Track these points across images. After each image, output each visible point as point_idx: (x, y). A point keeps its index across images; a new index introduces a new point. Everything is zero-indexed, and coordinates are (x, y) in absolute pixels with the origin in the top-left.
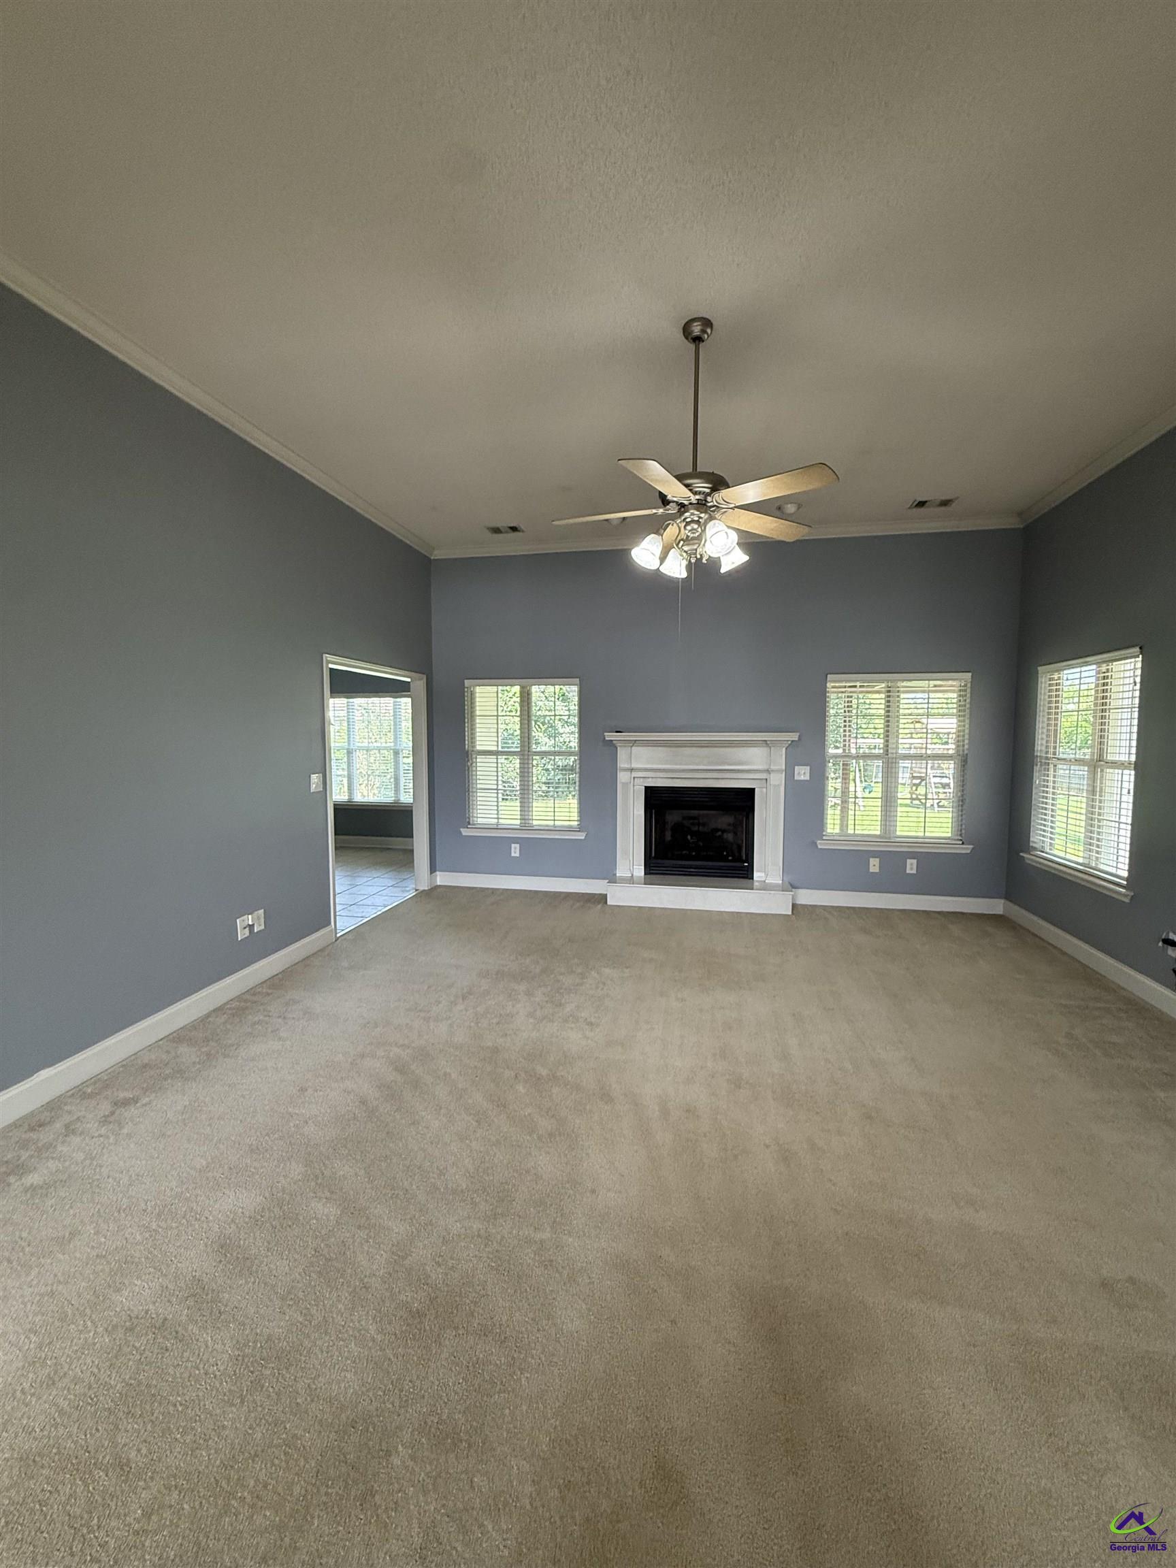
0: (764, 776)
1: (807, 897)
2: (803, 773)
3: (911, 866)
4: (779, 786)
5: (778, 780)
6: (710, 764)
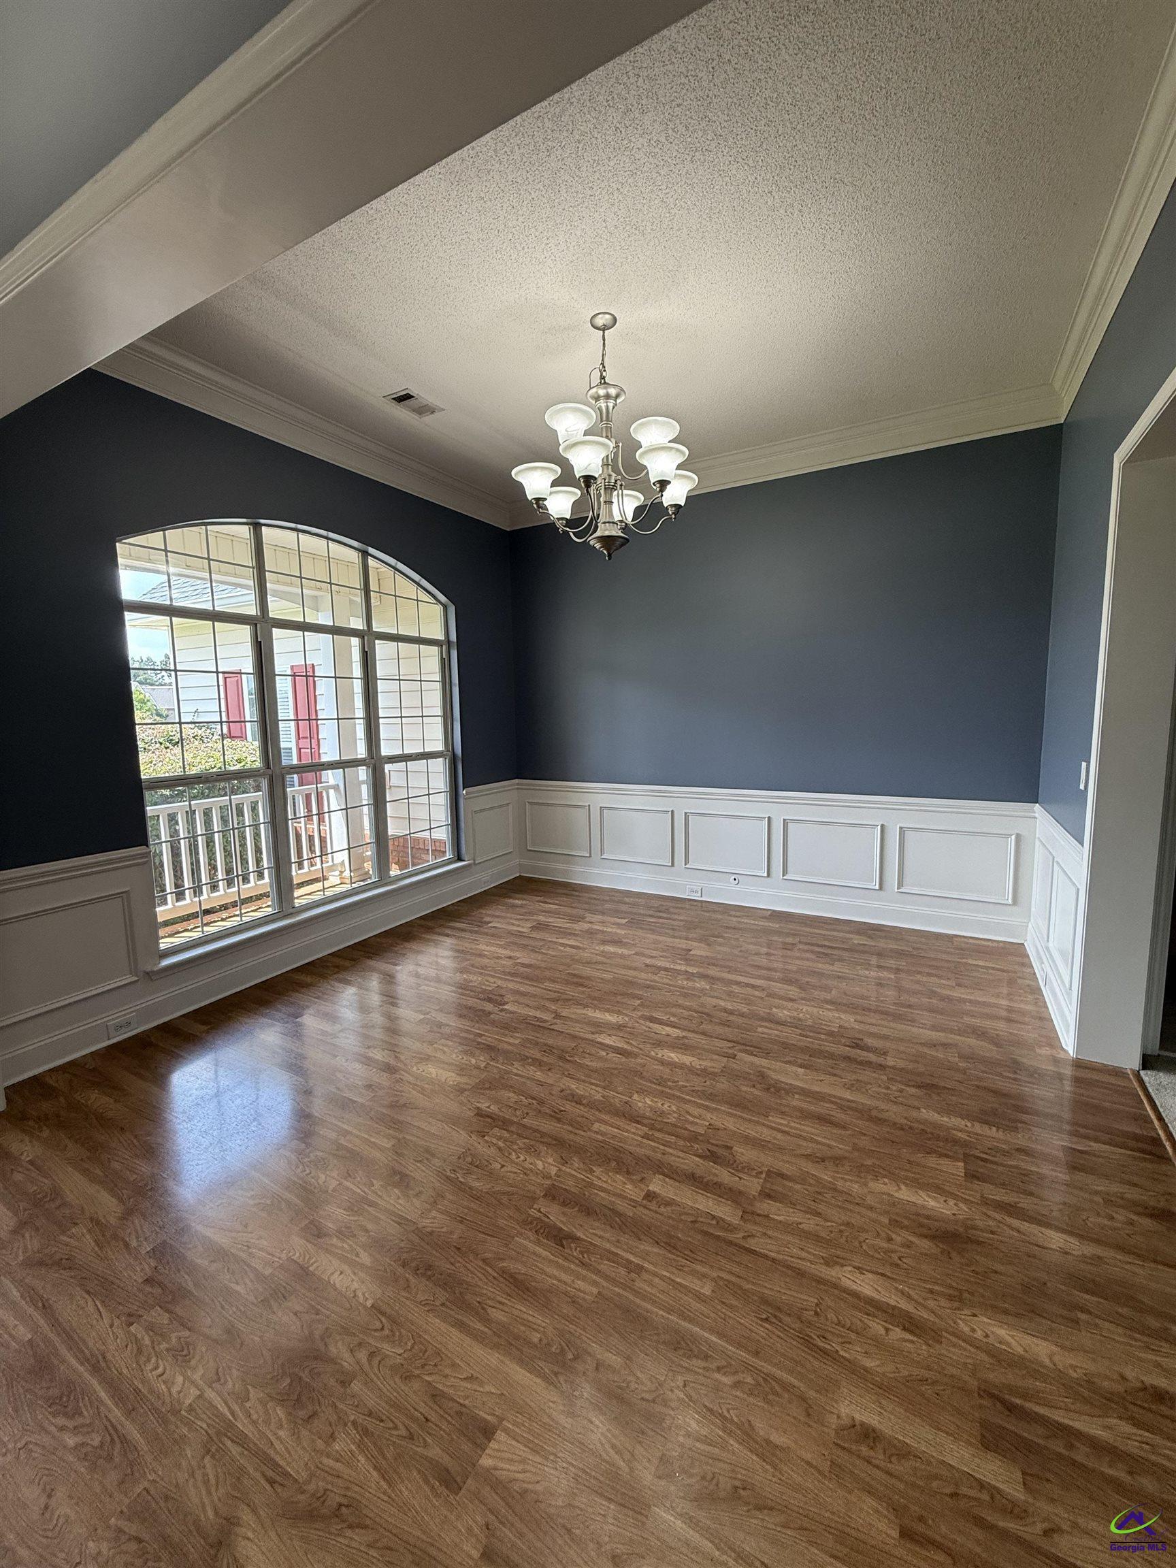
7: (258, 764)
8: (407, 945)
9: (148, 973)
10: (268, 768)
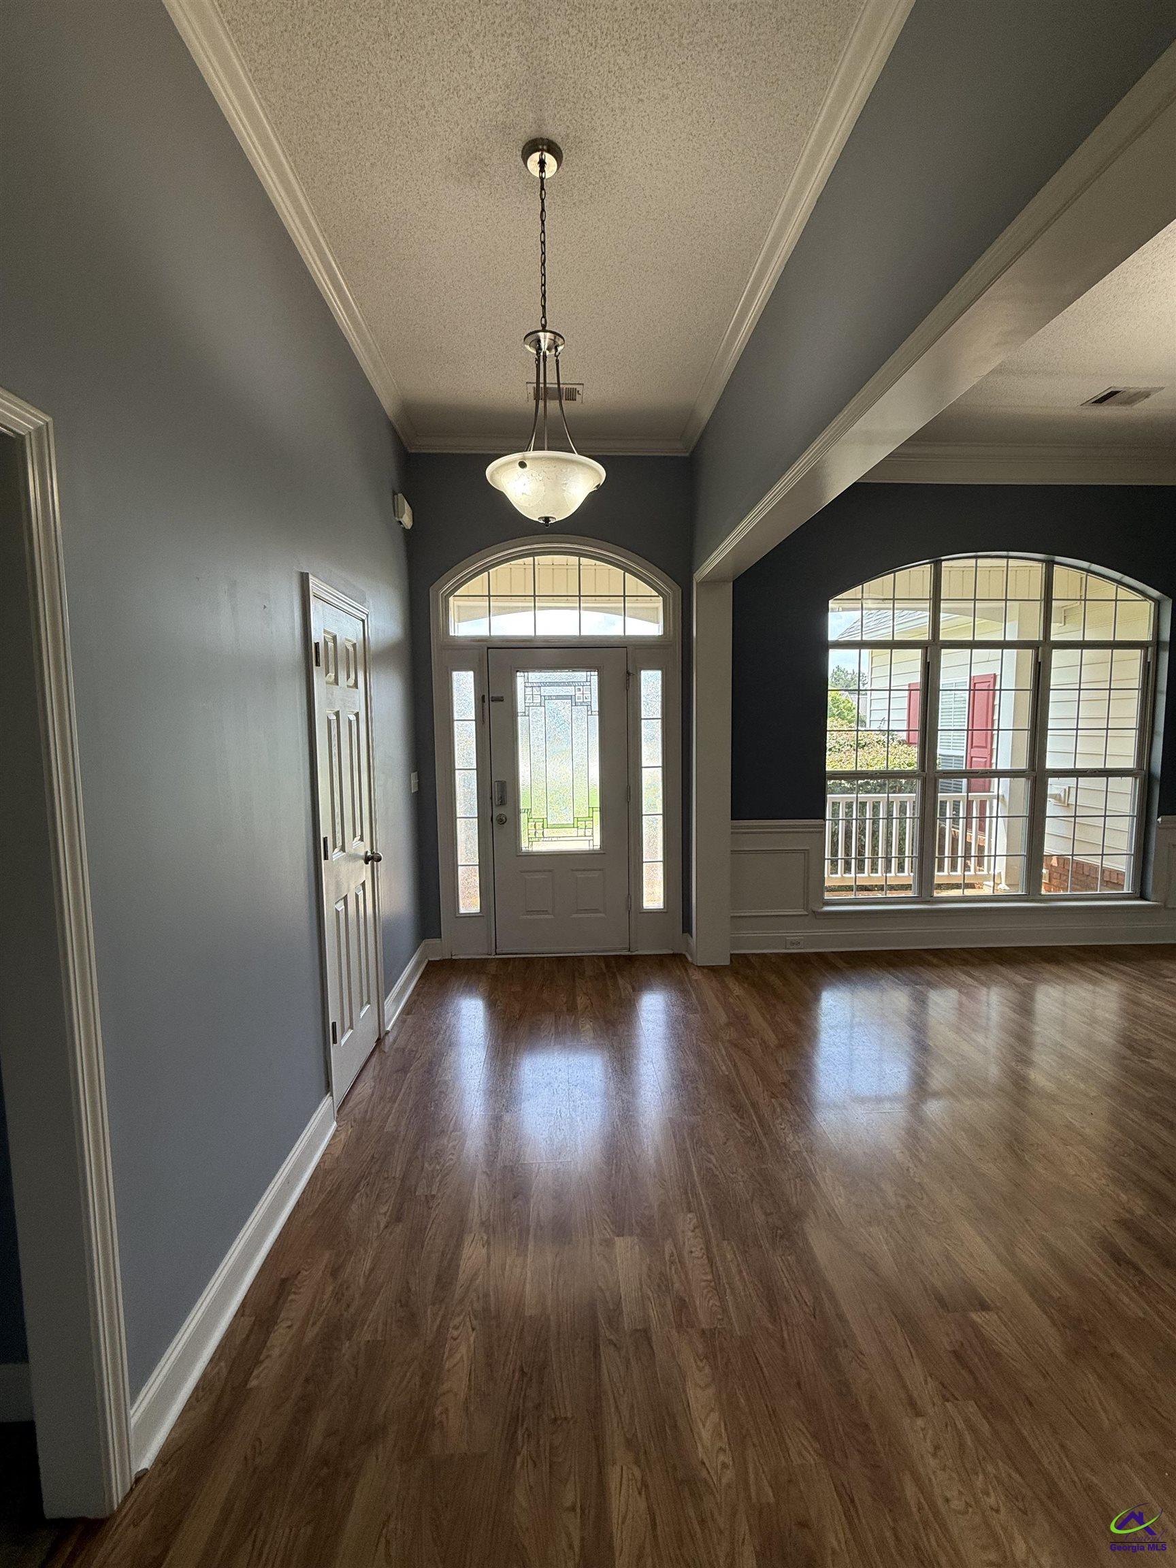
7: (915, 767)
8: (1048, 966)
9: (814, 912)
10: (924, 771)
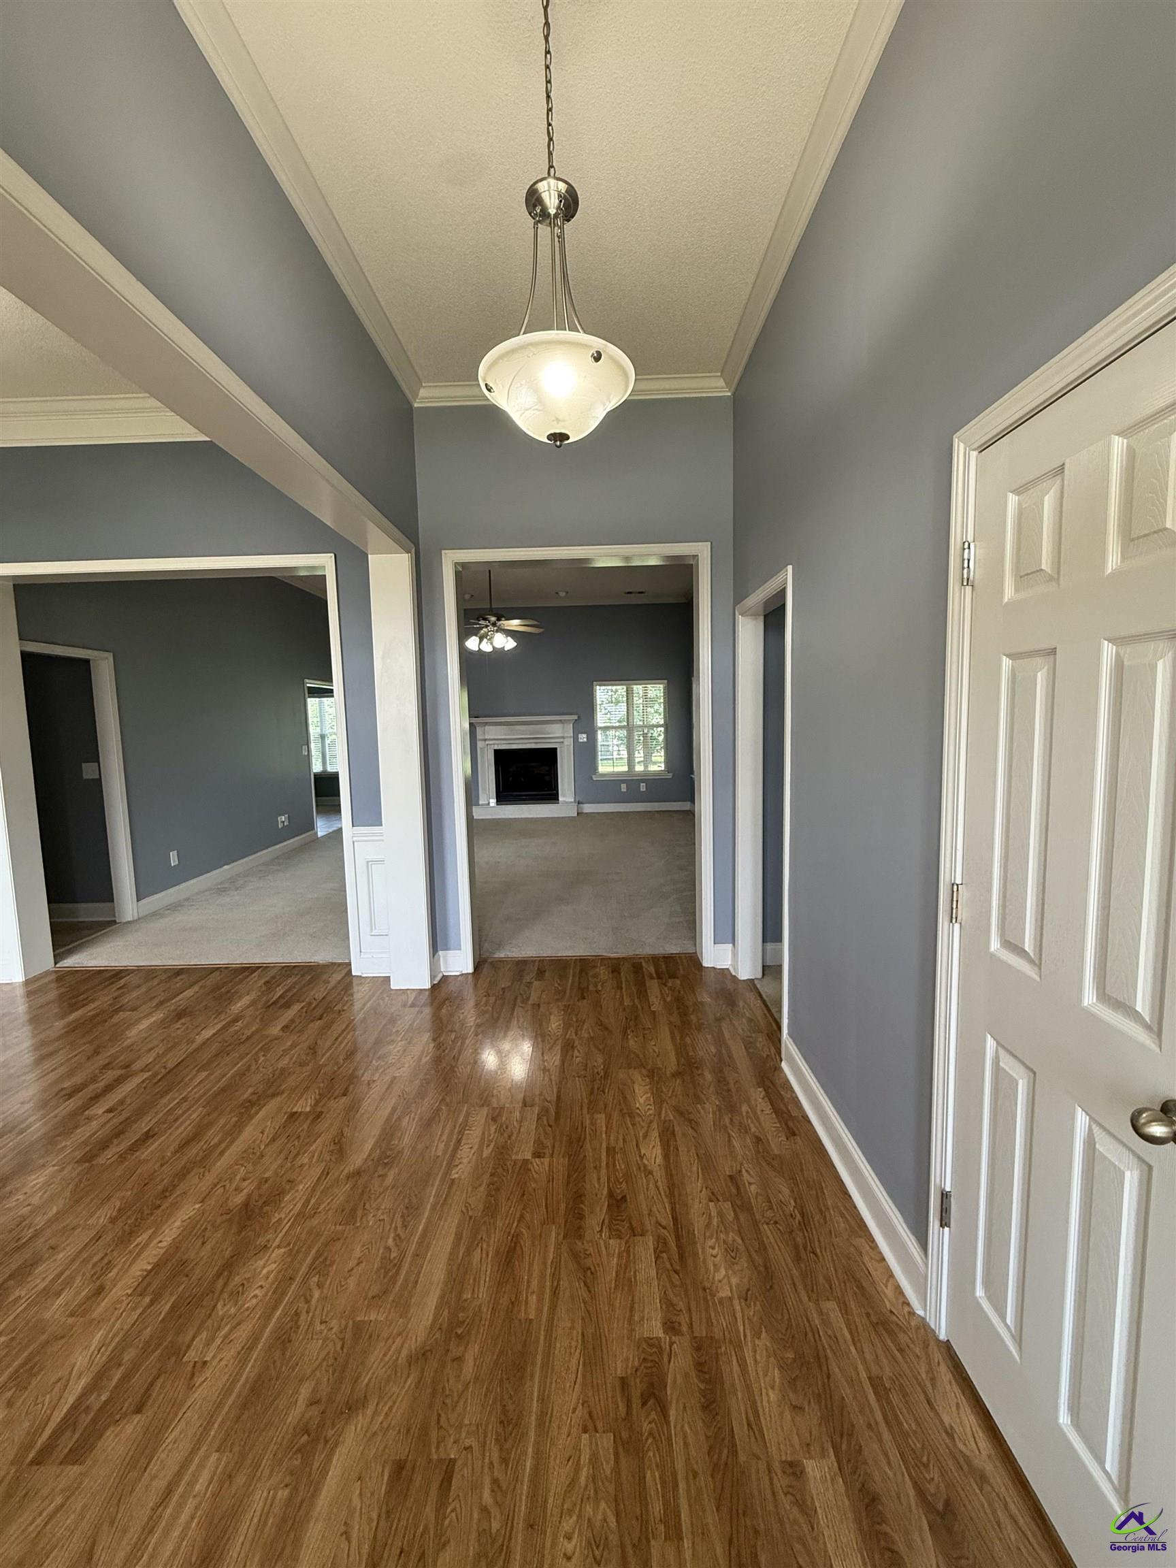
0: (561, 740)
1: (588, 808)
2: (583, 738)
3: (643, 787)
4: (570, 745)
5: (569, 742)
6: (530, 734)
